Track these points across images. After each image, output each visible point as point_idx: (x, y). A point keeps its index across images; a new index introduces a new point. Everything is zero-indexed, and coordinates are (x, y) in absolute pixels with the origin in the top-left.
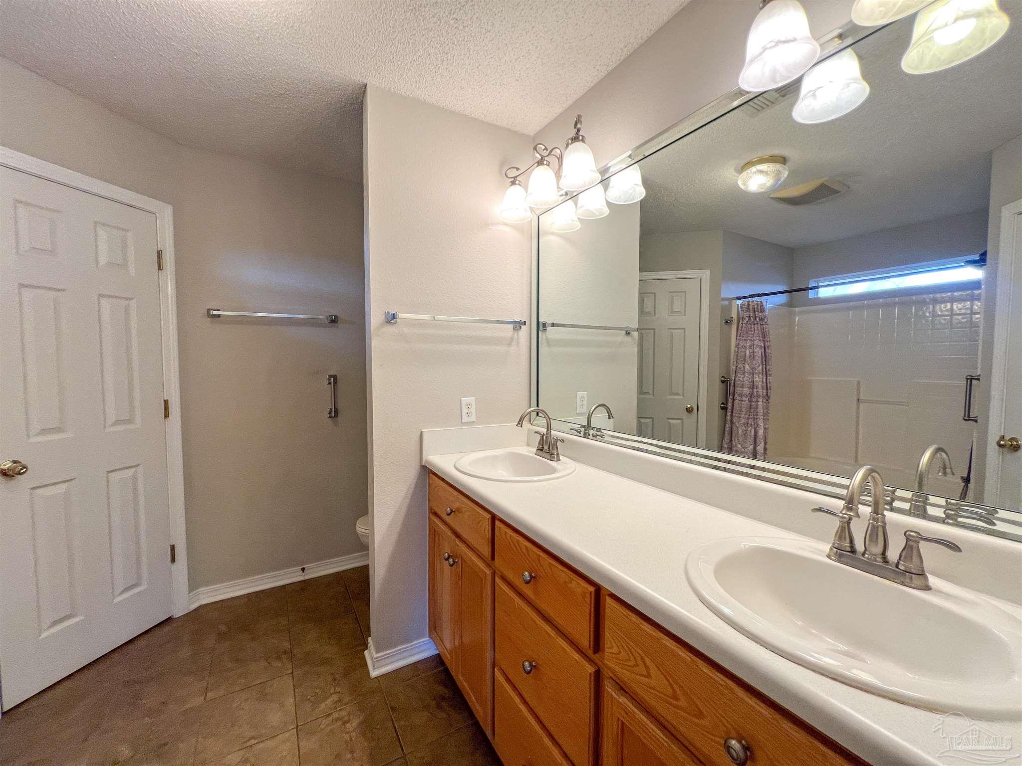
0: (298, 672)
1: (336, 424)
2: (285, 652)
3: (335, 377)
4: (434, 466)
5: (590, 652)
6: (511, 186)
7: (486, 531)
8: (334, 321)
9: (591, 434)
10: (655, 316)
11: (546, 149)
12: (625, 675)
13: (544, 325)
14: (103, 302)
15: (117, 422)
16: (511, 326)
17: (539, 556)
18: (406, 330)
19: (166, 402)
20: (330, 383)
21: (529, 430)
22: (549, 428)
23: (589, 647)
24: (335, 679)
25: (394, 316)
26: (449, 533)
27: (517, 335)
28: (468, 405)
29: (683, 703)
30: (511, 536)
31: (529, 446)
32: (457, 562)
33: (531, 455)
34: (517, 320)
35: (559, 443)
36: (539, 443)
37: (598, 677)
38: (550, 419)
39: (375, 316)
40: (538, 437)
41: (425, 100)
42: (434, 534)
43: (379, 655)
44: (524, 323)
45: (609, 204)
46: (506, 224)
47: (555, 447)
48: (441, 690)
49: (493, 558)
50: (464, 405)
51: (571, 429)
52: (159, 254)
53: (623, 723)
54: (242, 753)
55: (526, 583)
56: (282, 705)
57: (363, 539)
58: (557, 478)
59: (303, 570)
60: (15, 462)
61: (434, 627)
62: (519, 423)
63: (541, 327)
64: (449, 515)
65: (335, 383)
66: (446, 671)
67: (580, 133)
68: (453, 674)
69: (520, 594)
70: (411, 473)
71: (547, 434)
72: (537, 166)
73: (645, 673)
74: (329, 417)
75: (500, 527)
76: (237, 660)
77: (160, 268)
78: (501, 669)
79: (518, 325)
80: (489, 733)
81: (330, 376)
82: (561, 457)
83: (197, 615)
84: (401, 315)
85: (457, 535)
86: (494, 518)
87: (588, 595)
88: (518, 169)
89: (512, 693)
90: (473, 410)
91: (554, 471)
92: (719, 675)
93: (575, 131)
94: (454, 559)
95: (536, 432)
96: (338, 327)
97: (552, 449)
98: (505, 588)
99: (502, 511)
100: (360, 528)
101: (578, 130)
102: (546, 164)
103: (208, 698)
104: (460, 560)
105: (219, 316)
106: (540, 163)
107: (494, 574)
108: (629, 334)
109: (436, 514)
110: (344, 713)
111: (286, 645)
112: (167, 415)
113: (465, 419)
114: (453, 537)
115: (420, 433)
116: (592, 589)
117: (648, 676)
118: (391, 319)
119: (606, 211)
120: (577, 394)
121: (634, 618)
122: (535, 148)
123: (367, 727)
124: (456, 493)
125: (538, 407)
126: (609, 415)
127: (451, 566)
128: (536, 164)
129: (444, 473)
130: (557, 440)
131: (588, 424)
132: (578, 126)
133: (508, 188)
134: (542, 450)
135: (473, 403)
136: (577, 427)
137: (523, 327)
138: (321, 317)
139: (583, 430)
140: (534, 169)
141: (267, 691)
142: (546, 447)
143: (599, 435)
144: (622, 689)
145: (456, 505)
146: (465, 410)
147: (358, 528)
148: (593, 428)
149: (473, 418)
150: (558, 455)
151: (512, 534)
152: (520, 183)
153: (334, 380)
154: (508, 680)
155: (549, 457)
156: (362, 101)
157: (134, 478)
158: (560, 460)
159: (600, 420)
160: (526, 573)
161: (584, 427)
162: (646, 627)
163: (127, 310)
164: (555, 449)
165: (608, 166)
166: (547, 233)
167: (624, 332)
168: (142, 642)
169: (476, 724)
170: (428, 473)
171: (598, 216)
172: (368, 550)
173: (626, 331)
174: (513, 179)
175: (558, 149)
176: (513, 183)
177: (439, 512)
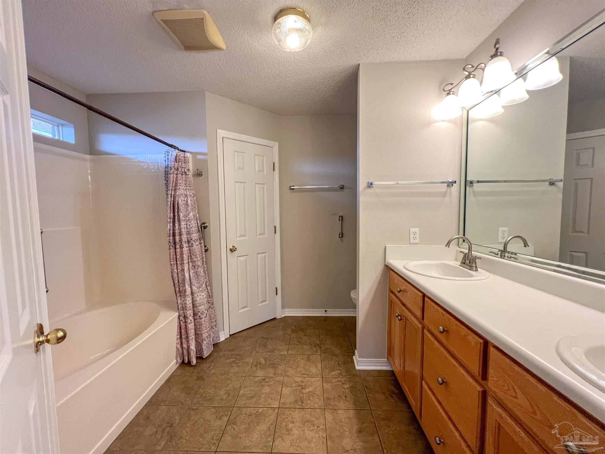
0: (323, 355)
1: (342, 241)
2: (318, 345)
3: (342, 217)
4: (392, 265)
5: (479, 379)
6: (447, 96)
7: (420, 302)
8: (342, 188)
9: (506, 256)
10: (593, 167)
11: (473, 67)
12: (501, 394)
13: (471, 182)
14: (257, 185)
15: (261, 234)
16: (446, 184)
17: (450, 319)
18: (378, 191)
19: (275, 227)
20: (340, 220)
21: (457, 250)
22: (470, 249)
23: (479, 375)
24: (339, 364)
25: (371, 184)
26: (399, 302)
27: (450, 190)
28: (415, 233)
29: (539, 416)
30: (433, 306)
31: (456, 261)
32: (403, 319)
33: (456, 266)
34: (450, 181)
35: (477, 261)
36: (463, 259)
37: (484, 395)
38: (471, 244)
39: (362, 184)
40: (462, 255)
41: (391, 61)
42: (391, 303)
43: (359, 359)
44: (455, 182)
45: (528, 92)
46: (444, 121)
47: (474, 262)
48: (392, 388)
49: (423, 319)
50: (411, 232)
51: (490, 252)
52: (274, 164)
53: (499, 424)
54: (302, 378)
55: (440, 333)
56: (316, 366)
57: (354, 301)
58: (473, 280)
59: (326, 311)
60: (233, 246)
61: (390, 353)
62: (447, 245)
63: (468, 183)
64: (399, 292)
65: (342, 220)
66: (396, 380)
67: (499, 50)
68: (400, 382)
69: (438, 341)
70: (380, 268)
71: (469, 253)
72: (465, 80)
73: (514, 395)
74: (339, 237)
75: (427, 301)
76: (300, 342)
77: (274, 170)
78: (426, 382)
79: (450, 184)
80: (418, 417)
81: (340, 216)
82: (478, 269)
83: (284, 319)
84: (375, 183)
85: (404, 305)
86: (424, 296)
87: (479, 345)
88: (452, 84)
89: (433, 397)
90: (417, 236)
91: (471, 276)
92: (566, 404)
93: (495, 50)
94: (402, 318)
95: (460, 252)
96: (343, 191)
97: (472, 263)
98: (429, 335)
99: (430, 292)
100: (353, 295)
101: (497, 49)
102: (473, 77)
103: (289, 353)
104: (405, 318)
105: (294, 189)
106: (468, 77)
107: (423, 328)
108: (553, 184)
109: (392, 292)
110: (343, 380)
111: (318, 342)
112: (275, 233)
113: (412, 241)
114: (401, 305)
115: (384, 247)
116: (481, 341)
117: (516, 398)
118: (370, 185)
119: (527, 97)
120: (499, 229)
121: (508, 361)
122: (464, 69)
123: (353, 389)
124: (403, 281)
125: (464, 236)
126: (525, 244)
127: (400, 320)
128: (465, 79)
129: (398, 270)
130: (476, 258)
131: (504, 248)
132: (497, 46)
133: (444, 98)
134: (464, 263)
135: (418, 232)
136: (496, 251)
137: (454, 184)
138: (336, 186)
139: (500, 253)
140: (463, 82)
141: (311, 358)
142: (467, 262)
143: (514, 256)
144: (501, 404)
145: (403, 288)
146: (412, 236)
147: (351, 295)
148: (509, 253)
149: (417, 241)
150: (476, 267)
151: (434, 305)
152: (454, 93)
153: (342, 218)
154: (430, 388)
155: (469, 268)
156: (357, 73)
157: (265, 256)
158: (477, 271)
159: (515, 246)
160: (441, 327)
161: (502, 251)
162: (517, 368)
163: (263, 188)
164: (474, 263)
165: (526, 65)
166: (475, 120)
167: (548, 183)
168: (266, 325)
169: (413, 413)
170: (388, 270)
171: (519, 101)
172: (356, 308)
173: (550, 182)
174: (448, 91)
175: (481, 65)
176: (448, 94)
177: (393, 290)
